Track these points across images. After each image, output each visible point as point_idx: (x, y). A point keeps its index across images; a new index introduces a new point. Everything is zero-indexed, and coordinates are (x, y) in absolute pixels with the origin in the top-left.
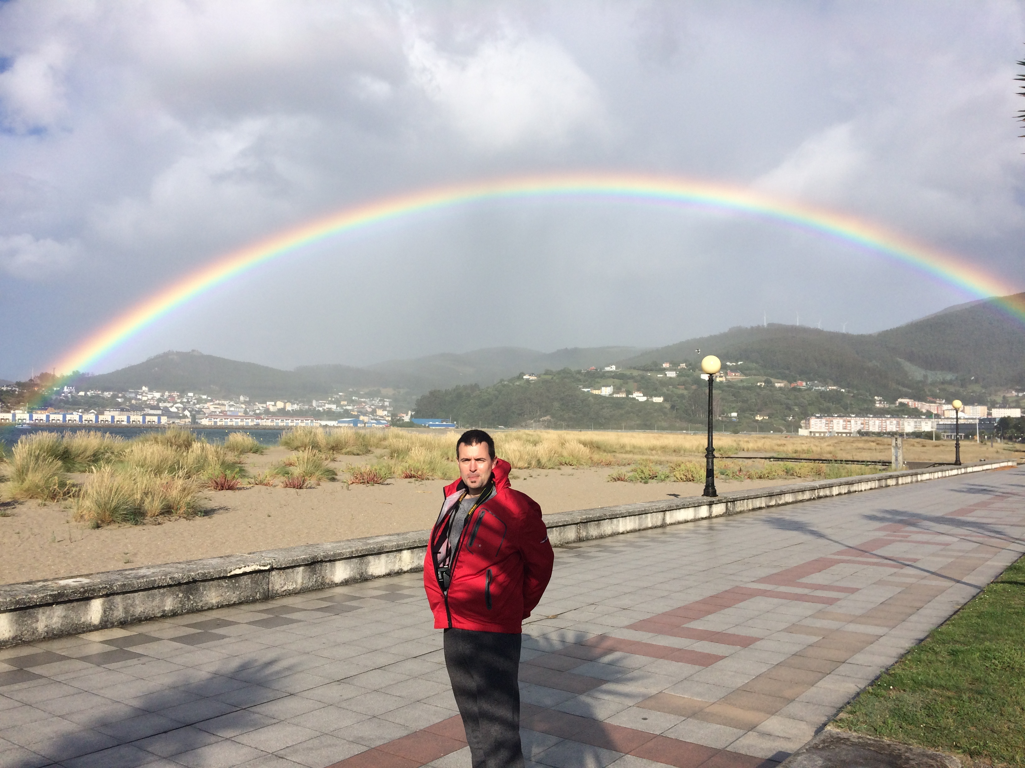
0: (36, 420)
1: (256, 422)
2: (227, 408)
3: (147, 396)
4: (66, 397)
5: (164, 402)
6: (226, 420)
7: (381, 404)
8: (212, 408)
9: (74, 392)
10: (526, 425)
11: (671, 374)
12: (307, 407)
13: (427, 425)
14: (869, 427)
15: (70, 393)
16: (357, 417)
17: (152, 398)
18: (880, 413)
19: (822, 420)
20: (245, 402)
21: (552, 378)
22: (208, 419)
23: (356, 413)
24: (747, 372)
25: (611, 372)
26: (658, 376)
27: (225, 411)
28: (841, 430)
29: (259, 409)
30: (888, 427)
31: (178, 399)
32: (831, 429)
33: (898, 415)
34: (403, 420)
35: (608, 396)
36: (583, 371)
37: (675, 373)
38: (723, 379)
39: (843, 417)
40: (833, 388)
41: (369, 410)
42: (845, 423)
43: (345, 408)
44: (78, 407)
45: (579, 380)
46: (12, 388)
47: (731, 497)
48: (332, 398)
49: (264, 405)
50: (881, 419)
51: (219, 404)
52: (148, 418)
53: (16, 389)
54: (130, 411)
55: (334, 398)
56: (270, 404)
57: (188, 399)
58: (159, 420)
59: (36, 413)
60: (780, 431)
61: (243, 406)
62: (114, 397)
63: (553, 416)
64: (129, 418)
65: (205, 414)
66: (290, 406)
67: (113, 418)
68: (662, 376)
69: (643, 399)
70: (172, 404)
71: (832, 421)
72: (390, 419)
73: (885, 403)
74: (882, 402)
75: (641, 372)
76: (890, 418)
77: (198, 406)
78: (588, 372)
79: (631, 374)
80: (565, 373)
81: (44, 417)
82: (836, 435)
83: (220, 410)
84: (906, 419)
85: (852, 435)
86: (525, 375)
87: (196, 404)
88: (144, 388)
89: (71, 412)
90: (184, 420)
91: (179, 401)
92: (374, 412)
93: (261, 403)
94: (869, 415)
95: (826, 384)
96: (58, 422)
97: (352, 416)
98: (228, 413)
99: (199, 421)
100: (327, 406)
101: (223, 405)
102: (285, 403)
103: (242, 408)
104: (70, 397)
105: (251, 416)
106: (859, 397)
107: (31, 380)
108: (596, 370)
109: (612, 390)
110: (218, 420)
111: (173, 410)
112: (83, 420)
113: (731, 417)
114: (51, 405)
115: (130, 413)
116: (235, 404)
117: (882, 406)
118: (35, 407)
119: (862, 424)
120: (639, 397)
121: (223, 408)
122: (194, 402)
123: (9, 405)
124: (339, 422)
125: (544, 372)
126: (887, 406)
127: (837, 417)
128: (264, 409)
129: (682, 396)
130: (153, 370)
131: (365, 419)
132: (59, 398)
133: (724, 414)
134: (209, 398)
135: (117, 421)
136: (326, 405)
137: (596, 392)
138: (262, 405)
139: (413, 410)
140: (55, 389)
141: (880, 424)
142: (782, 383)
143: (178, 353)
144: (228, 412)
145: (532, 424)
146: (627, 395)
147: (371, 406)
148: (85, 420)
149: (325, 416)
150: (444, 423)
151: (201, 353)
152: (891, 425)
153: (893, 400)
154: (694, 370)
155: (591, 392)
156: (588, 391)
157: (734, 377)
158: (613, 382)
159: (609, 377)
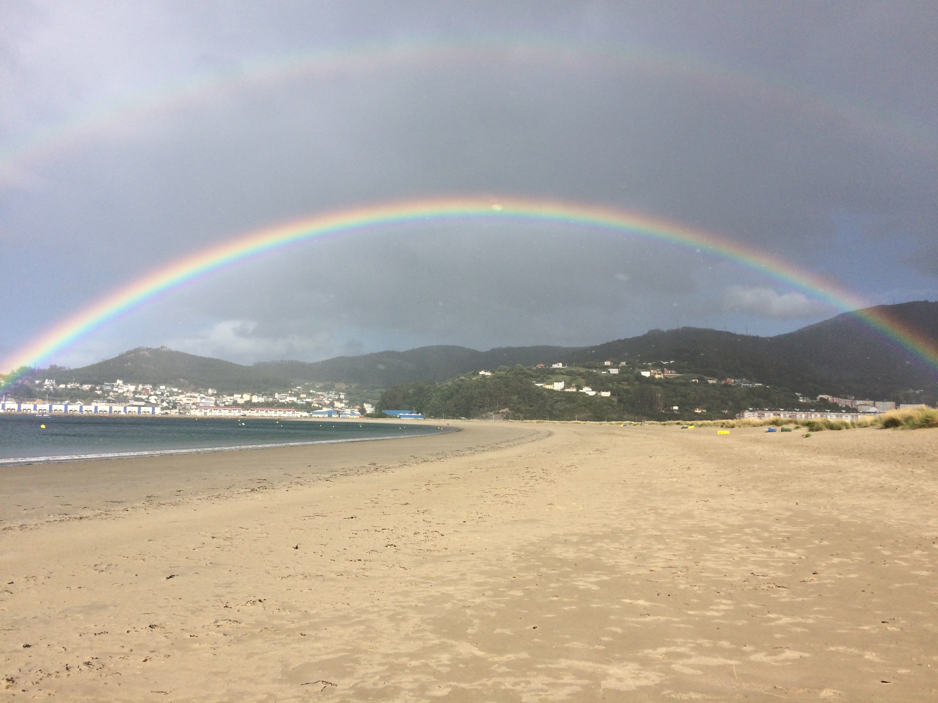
0: (40, 410)
1: (242, 412)
2: (198, 400)
3: (123, 389)
4: (48, 389)
5: (140, 394)
6: (215, 411)
7: (336, 398)
8: (185, 401)
9: (55, 385)
10: (486, 417)
11: (614, 371)
12: (271, 399)
13: (398, 416)
15: (51, 386)
17: (128, 391)
18: (804, 408)
19: (755, 413)
20: (213, 395)
21: (506, 374)
24: (681, 370)
25: (559, 369)
26: (602, 373)
27: (197, 403)
29: (227, 401)
31: (152, 391)
33: (821, 409)
35: (560, 390)
36: (533, 368)
37: (617, 370)
38: (662, 376)
40: (759, 384)
41: (327, 402)
42: (775, 415)
43: (305, 400)
45: (532, 376)
48: (291, 391)
50: (806, 413)
51: (191, 397)
52: (129, 409)
54: (115, 403)
55: (293, 391)
56: (237, 397)
57: (161, 392)
59: (25, 404)
61: (213, 398)
62: (93, 390)
63: (511, 409)
66: (256, 399)
67: (96, 408)
68: (605, 372)
69: (593, 393)
70: (147, 396)
71: (764, 414)
73: (808, 398)
74: (805, 398)
75: (586, 369)
76: (815, 411)
77: (172, 398)
78: (538, 369)
79: (578, 370)
80: (517, 370)
81: (46, 407)
83: (192, 402)
84: (828, 413)
86: (480, 371)
88: (119, 382)
89: (66, 402)
91: (152, 393)
93: (231, 396)
94: (795, 409)
95: (752, 381)
101: (194, 397)
102: (251, 396)
103: (212, 400)
104: (52, 389)
105: (224, 408)
106: (784, 393)
108: (545, 367)
109: (564, 385)
110: (208, 410)
111: (153, 401)
113: (673, 410)
116: (205, 397)
117: (805, 401)
119: (791, 416)
121: (195, 400)
122: (168, 394)
124: (310, 413)
126: (810, 401)
127: (767, 410)
128: (232, 401)
129: (627, 391)
130: (126, 365)
132: (42, 390)
133: (666, 408)
134: (180, 391)
135: (101, 411)
136: (288, 397)
137: (549, 387)
139: (371, 403)
140: (37, 382)
141: (807, 416)
142: (713, 380)
143: (148, 349)
145: (492, 415)
146: (578, 390)
147: (328, 398)
150: (413, 414)
151: (169, 349)
153: (813, 396)
154: (634, 368)
155: (543, 386)
156: (541, 386)
157: (670, 374)
158: (563, 378)
159: (558, 374)
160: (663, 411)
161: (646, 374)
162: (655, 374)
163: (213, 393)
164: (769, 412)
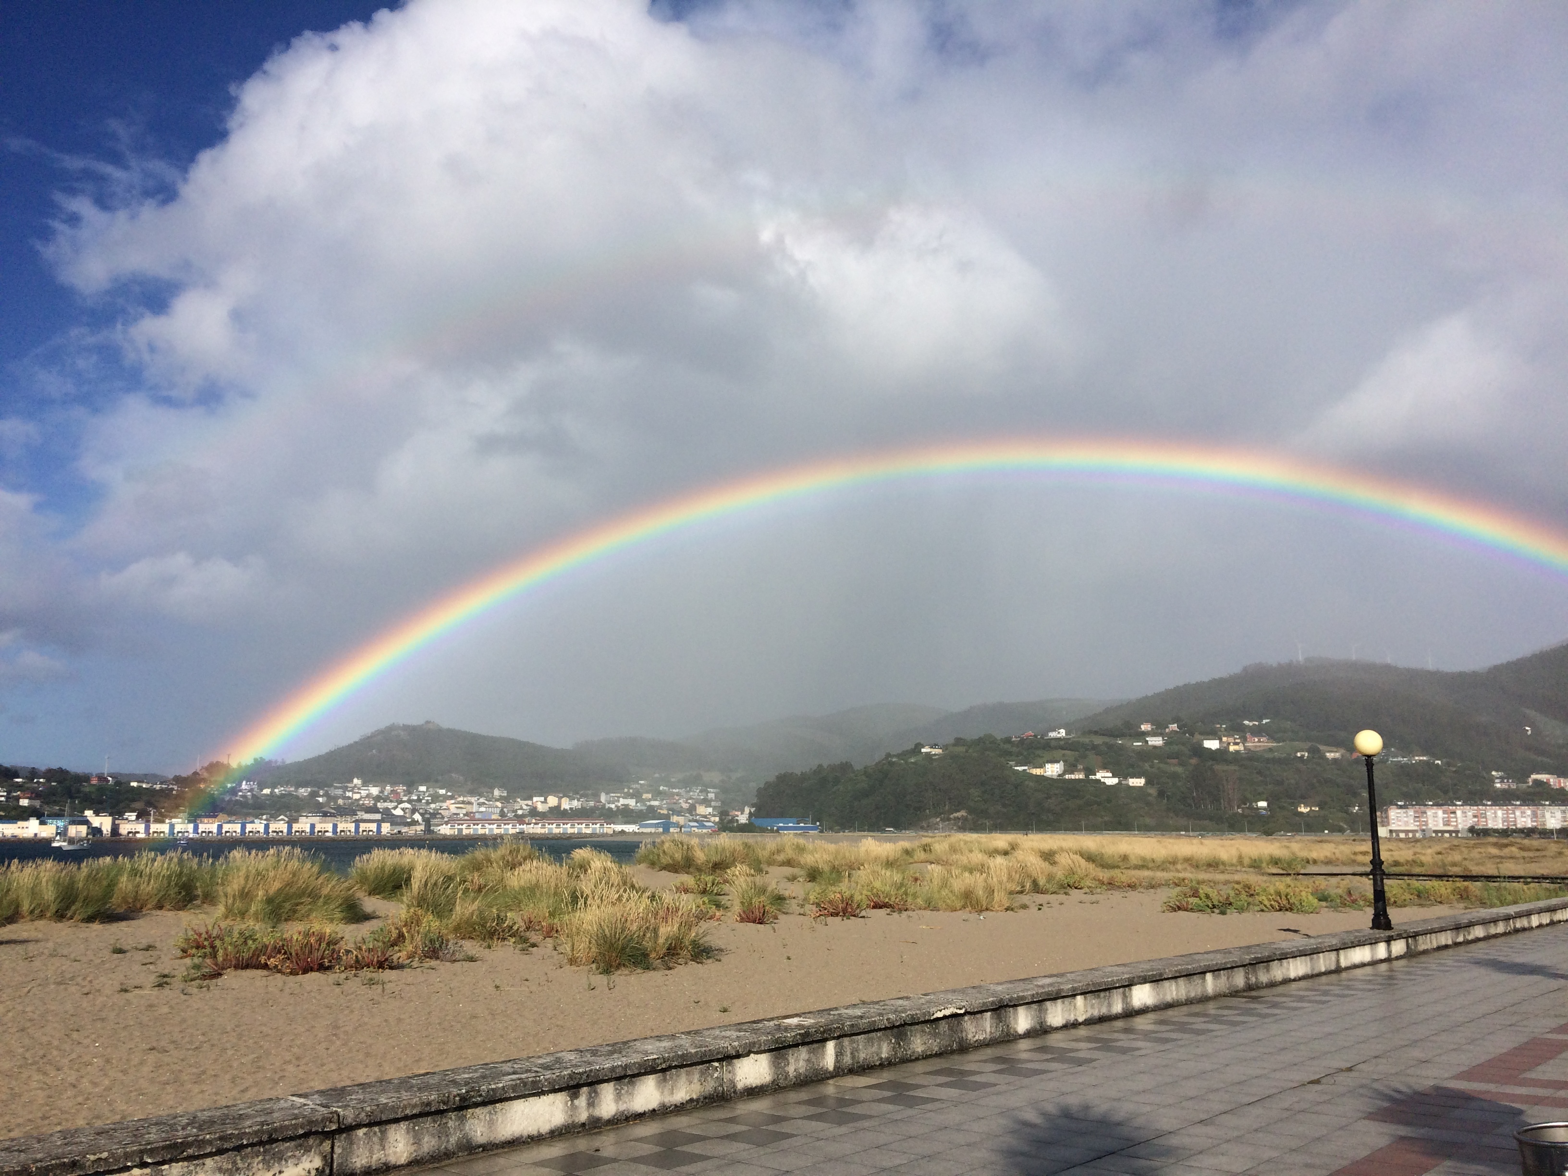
0: (203, 832)
1: (519, 828)
2: (475, 808)
3: (360, 793)
4: (244, 796)
5: (385, 801)
6: (476, 827)
7: (702, 797)
8: (453, 809)
9: (256, 789)
10: (928, 826)
11: (1156, 741)
12: (592, 804)
13: (775, 828)
14: (1486, 822)
15: (251, 790)
16: (667, 817)
17: (368, 796)
18: (1503, 799)
19: (1408, 810)
20: (501, 799)
21: (967, 751)
22: (449, 825)
23: (665, 812)
24: (1279, 735)
25: (1059, 739)
26: (1135, 744)
27: (472, 813)
28: (1441, 827)
29: (521, 809)
30: (1518, 822)
31: (405, 795)
32: (1424, 825)
33: (1533, 800)
34: (737, 821)
35: (1055, 777)
36: (1014, 739)
37: (1161, 738)
38: (1240, 748)
39: (1442, 805)
40: (1421, 758)
41: (685, 806)
42: (1446, 816)
43: (648, 803)
44: (260, 811)
45: (1010, 754)
46: (168, 785)
47: (1412, 930)
48: (629, 788)
49: (530, 803)
50: (1505, 808)
51: (463, 802)
52: (363, 826)
53: (174, 787)
54: (335, 816)
55: (632, 788)
56: (537, 800)
57: (419, 797)
58: (379, 828)
59: (201, 822)
60: (1341, 830)
61: (499, 804)
62: (314, 795)
63: (970, 811)
64: (335, 826)
65: (443, 817)
66: (567, 803)
67: (313, 826)
68: (1141, 744)
69: (1115, 781)
70: (396, 804)
71: (1425, 813)
72: (717, 819)
73: (1510, 781)
74: (1505, 781)
75: (1107, 739)
76: (1520, 805)
77: (433, 806)
78: (1022, 741)
79: (1091, 741)
80: (985, 744)
81: (214, 828)
82: (1434, 835)
83: (464, 811)
84: (1547, 807)
85: (1460, 835)
86: (923, 747)
87: (431, 803)
88: (356, 781)
89: (251, 819)
90: (413, 828)
91: (405, 799)
92: (692, 809)
93: (525, 800)
94: (1485, 802)
95: (1409, 752)
96: (234, 834)
97: (660, 817)
98: (477, 816)
99: (436, 829)
100: (622, 801)
101: (470, 803)
102: (560, 798)
103: (497, 807)
104: (250, 797)
105: (510, 819)
106: (1468, 772)
107: (195, 773)
108: (1035, 736)
109: (1063, 768)
110: (464, 826)
111: (398, 812)
112: (270, 831)
113: (1258, 809)
114: (222, 810)
115: (336, 819)
116: (486, 802)
117: (1505, 786)
118: (200, 813)
119: (1475, 816)
120: (1107, 778)
121: (469, 808)
122: (428, 800)
123: (163, 810)
124: (642, 826)
125: (952, 741)
126: (1514, 786)
127: (1431, 805)
128: (529, 807)
129: (1175, 776)
130: (370, 754)
131: (681, 820)
132: (234, 799)
133: (1246, 804)
134: (449, 794)
135: (319, 832)
136: (621, 799)
137: (1037, 772)
138: (526, 802)
139: (753, 806)
140: (229, 785)
141: (1505, 816)
142: (1336, 752)
143: (406, 728)
144: (477, 814)
145: (937, 823)
146: (1087, 776)
147: (687, 800)
148: (273, 832)
149: (620, 817)
150: (802, 825)
151: (438, 725)
152: (1524, 817)
153: (1522, 777)
154: (1192, 734)
155: (1028, 771)
156: (1024, 770)
157: (1257, 743)
158: (1064, 755)
159: (1056, 748)
160: (1240, 811)
161: (1212, 744)
162: (1229, 744)
163: (500, 796)
164: (1435, 807)
